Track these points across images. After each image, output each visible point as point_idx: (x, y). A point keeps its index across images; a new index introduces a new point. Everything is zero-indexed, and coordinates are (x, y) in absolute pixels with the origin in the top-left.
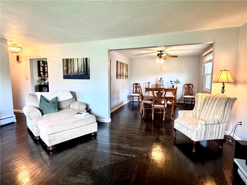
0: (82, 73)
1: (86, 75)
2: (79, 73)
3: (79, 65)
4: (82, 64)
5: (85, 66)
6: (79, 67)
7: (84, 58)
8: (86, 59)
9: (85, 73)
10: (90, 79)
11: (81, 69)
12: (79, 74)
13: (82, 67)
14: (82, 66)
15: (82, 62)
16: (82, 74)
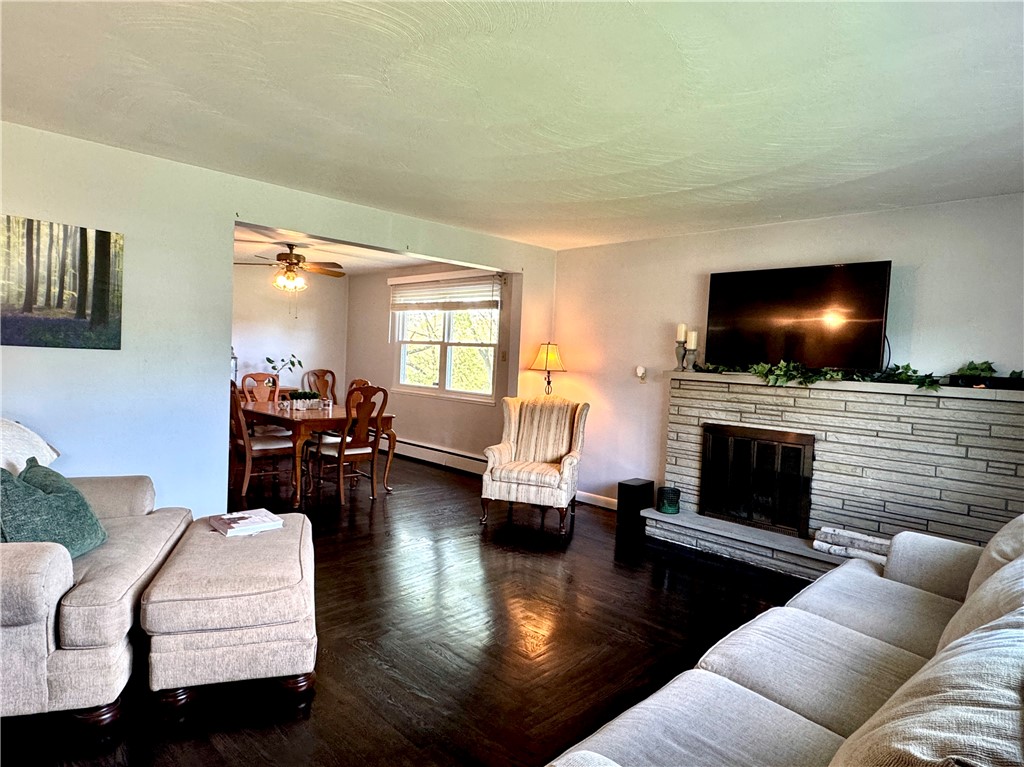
0: (68, 312)
1: (92, 322)
2: (40, 309)
3: (43, 259)
4: (69, 261)
5: (91, 276)
6: (43, 272)
7: (83, 231)
8: (103, 238)
9: (89, 312)
10: (119, 348)
11: (55, 290)
12: (36, 314)
13: (68, 279)
14: (70, 270)
15: (69, 251)
16: (61, 316)
